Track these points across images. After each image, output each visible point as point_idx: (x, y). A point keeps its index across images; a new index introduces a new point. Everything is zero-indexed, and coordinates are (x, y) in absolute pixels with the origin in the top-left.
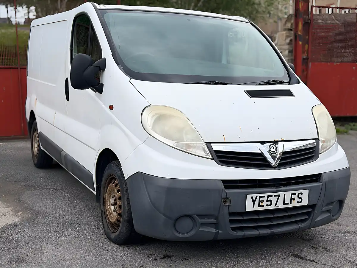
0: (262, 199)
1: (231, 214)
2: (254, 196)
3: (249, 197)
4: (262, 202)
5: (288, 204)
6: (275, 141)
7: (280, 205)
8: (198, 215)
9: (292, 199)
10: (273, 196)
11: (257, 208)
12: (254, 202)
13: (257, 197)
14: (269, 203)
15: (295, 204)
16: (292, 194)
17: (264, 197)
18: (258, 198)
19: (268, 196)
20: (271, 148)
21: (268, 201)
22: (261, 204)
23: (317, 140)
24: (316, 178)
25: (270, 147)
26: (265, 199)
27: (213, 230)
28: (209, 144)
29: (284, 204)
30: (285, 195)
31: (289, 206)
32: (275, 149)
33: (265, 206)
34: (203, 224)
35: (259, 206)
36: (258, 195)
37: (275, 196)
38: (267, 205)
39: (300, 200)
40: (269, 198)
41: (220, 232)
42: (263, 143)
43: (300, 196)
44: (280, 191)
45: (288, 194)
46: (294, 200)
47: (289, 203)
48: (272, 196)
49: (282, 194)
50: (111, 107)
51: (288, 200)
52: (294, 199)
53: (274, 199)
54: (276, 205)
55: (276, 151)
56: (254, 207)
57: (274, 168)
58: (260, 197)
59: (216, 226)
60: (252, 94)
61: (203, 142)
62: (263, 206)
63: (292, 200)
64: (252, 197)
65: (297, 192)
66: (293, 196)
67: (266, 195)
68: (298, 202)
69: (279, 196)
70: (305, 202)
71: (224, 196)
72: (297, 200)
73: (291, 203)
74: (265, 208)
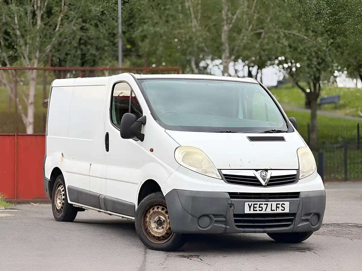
0: (255, 206)
1: (235, 215)
2: (250, 203)
3: (246, 204)
5: (274, 210)
7: (269, 211)
8: (213, 215)
10: (263, 204)
11: (252, 212)
12: (250, 207)
13: (252, 204)
14: (261, 209)
15: (279, 211)
16: (277, 204)
17: (257, 204)
18: (253, 205)
19: (260, 204)
21: (260, 207)
22: (255, 209)
23: (298, 170)
24: (296, 195)
25: (261, 173)
26: (258, 206)
27: (224, 226)
28: (219, 170)
29: (272, 210)
30: (272, 204)
31: (275, 212)
33: (258, 210)
34: (216, 221)
35: (254, 210)
36: (253, 203)
37: (265, 204)
38: (259, 210)
39: (283, 209)
41: (228, 227)
42: (257, 170)
43: (283, 205)
44: (268, 201)
45: (274, 204)
46: (279, 208)
47: (275, 210)
48: (262, 204)
49: (269, 203)
50: (152, 150)
51: (274, 208)
52: (279, 207)
53: (264, 207)
54: (265, 210)
55: (265, 175)
56: (250, 211)
57: (265, 186)
58: (254, 204)
59: (225, 223)
60: (252, 139)
61: (216, 169)
62: (257, 210)
63: (277, 208)
64: (249, 204)
65: (281, 203)
66: (278, 206)
67: (259, 203)
68: (282, 210)
69: (267, 204)
70: (287, 211)
71: (230, 202)
72: (281, 208)
73: (276, 210)
74: (258, 212)
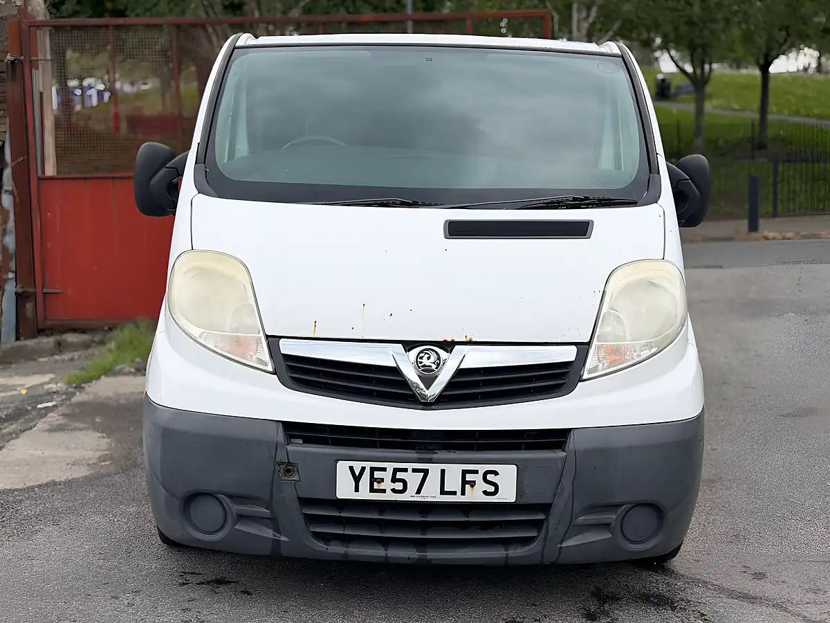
0: (377, 475)
1: (305, 502)
2: (357, 466)
3: (343, 467)
4: (379, 483)
5: (454, 493)
6: (445, 341)
7: (431, 493)
9: (464, 482)
10: (410, 470)
11: (365, 494)
12: (357, 479)
13: (363, 469)
14: (399, 486)
15: (475, 495)
16: (465, 472)
17: (384, 469)
18: (367, 472)
19: (396, 471)
20: (421, 358)
21: (394, 480)
22: (376, 486)
23: (583, 348)
24: (552, 439)
25: (421, 355)
26: (387, 476)
27: (269, 533)
28: (273, 341)
29: (443, 492)
30: (443, 472)
31: (458, 498)
32: (432, 359)
33: (389, 491)
34: (241, 517)
35: (372, 490)
36: (368, 465)
37: (414, 470)
38: (394, 491)
39: (491, 489)
40: (399, 475)
41: (283, 538)
43: (490, 477)
44: (430, 461)
45: (454, 472)
46: (472, 486)
47: (459, 493)
48: (405, 470)
49: (434, 469)
51: (453, 483)
52: (472, 484)
53: (413, 480)
54: (419, 492)
55: (434, 367)
56: (357, 490)
57: (427, 405)
58: (373, 470)
59: (273, 522)
61: (262, 334)
62: (384, 491)
63: (467, 486)
64: (351, 468)
65: (482, 468)
66: (469, 477)
67: (390, 466)
68: (485, 493)
69: (426, 472)
70: (508, 494)
71: (281, 457)
72: (481, 486)
73: (463, 493)
74: (389, 496)
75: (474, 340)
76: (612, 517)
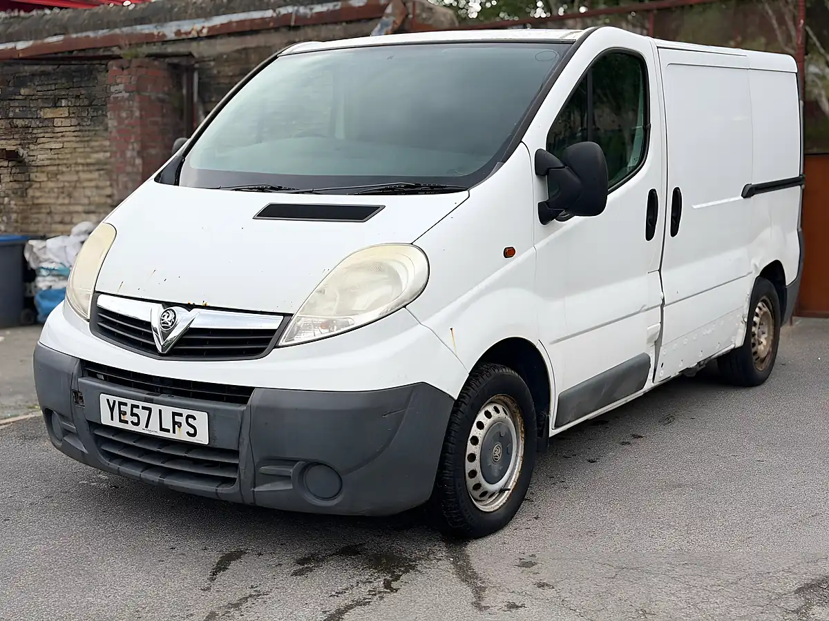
0: (122, 408)
1: (91, 424)
2: (112, 398)
3: (103, 399)
4: (123, 415)
5: (168, 431)
6: (189, 304)
7: (154, 430)
8: (59, 414)
9: (175, 423)
10: (140, 407)
11: (116, 424)
12: (112, 410)
13: (114, 402)
14: (135, 419)
15: (181, 435)
16: (174, 414)
17: (126, 404)
18: (117, 405)
19: (133, 406)
20: (164, 316)
21: (133, 414)
22: (122, 417)
26: (127, 409)
27: (81, 446)
29: (162, 429)
30: (160, 412)
31: (171, 435)
32: (169, 319)
33: (129, 423)
35: (121, 420)
36: (118, 399)
37: (143, 408)
38: (132, 423)
39: (192, 431)
40: (135, 411)
41: (85, 452)
43: (190, 420)
44: (151, 401)
45: (168, 411)
46: (179, 427)
47: (171, 431)
48: (138, 407)
49: (155, 408)
51: (168, 422)
52: (180, 425)
53: (143, 416)
54: (147, 426)
55: (170, 324)
56: (112, 418)
58: (120, 404)
61: (92, 290)
62: (127, 422)
63: (176, 426)
64: (108, 400)
65: (186, 412)
66: (177, 419)
67: (129, 402)
68: (188, 433)
69: (150, 410)
70: (203, 438)
71: (74, 386)
72: (185, 428)
73: (174, 432)
74: (130, 427)
75: (208, 305)
76: (290, 471)
